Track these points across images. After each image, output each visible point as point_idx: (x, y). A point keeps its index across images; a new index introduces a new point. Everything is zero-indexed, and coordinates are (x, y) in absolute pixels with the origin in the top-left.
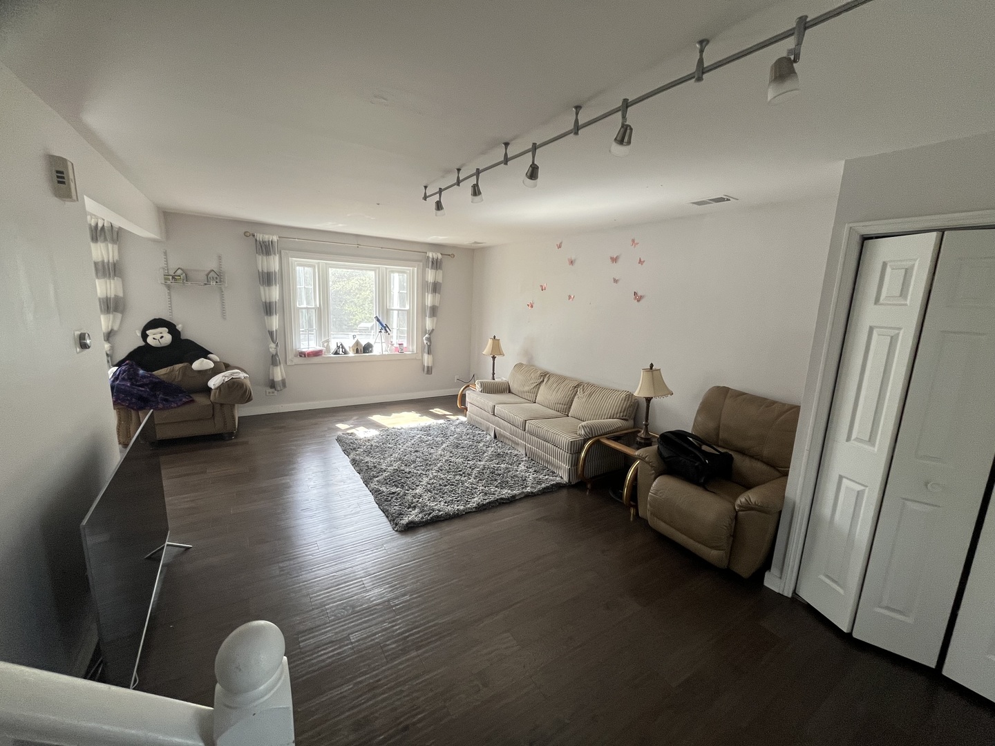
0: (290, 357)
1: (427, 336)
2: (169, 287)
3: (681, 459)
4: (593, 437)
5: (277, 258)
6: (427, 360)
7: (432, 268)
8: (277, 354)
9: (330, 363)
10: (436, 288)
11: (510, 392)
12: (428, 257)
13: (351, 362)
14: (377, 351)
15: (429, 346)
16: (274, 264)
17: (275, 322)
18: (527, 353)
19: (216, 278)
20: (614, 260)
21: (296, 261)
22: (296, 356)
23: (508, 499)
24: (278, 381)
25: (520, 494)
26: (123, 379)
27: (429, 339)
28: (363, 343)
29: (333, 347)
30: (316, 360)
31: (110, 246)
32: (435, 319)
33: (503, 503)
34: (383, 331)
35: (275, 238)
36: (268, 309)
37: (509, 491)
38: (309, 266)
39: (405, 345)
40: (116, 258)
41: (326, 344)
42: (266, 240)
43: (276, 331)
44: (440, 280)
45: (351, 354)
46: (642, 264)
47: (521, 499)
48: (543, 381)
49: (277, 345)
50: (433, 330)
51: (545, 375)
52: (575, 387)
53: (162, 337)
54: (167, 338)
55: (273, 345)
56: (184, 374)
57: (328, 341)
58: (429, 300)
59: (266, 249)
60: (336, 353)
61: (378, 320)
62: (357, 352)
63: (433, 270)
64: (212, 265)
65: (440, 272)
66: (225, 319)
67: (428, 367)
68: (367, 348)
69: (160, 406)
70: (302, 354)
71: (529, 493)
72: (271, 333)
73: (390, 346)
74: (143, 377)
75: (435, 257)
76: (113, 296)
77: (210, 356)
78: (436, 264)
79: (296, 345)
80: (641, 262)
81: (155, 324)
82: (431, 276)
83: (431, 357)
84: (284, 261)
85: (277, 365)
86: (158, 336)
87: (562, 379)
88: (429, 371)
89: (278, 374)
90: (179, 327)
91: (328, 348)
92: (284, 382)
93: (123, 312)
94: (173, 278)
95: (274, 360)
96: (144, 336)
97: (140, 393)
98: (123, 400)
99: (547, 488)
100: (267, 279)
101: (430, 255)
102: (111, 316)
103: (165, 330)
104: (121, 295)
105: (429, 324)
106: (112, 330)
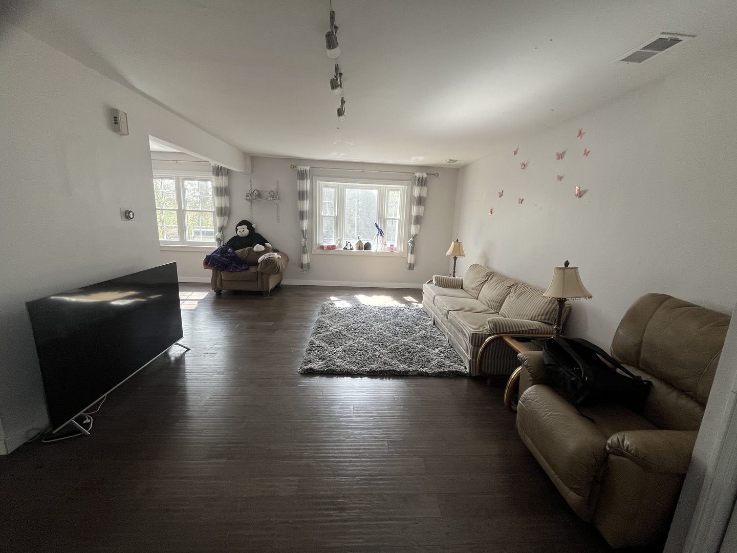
0: (315, 249)
1: (411, 239)
2: (251, 202)
3: (561, 369)
4: (497, 334)
5: (309, 181)
6: (410, 258)
7: (418, 185)
8: (305, 246)
9: (339, 255)
10: (420, 201)
11: (462, 288)
12: (416, 176)
13: (354, 256)
14: (374, 249)
15: (413, 248)
16: (306, 185)
17: (305, 224)
18: (486, 257)
19: (275, 195)
20: (560, 156)
21: (322, 184)
22: (318, 248)
23: (400, 372)
24: (305, 264)
25: (413, 371)
26: (218, 253)
27: (413, 242)
28: (364, 242)
29: (344, 245)
30: (331, 252)
31: (224, 177)
32: (419, 226)
33: (394, 375)
34: (379, 234)
35: (308, 168)
36: (302, 215)
37: (406, 367)
38: (332, 187)
39: (395, 246)
40: (227, 184)
41: (339, 242)
42: (302, 169)
43: (306, 230)
44: (424, 194)
45: (355, 250)
46: (587, 155)
47: (415, 375)
48: (488, 279)
49: (306, 240)
50: (416, 235)
51: (490, 275)
52: (510, 287)
53: (243, 231)
54: (246, 232)
55: (303, 240)
56: (249, 254)
57: (340, 240)
58: (415, 210)
59: (302, 175)
60: (345, 248)
61: (377, 226)
62: (359, 248)
63: (418, 187)
64: (273, 188)
65: (425, 188)
66: (279, 222)
67: (410, 264)
68: (367, 247)
69: (231, 270)
70: (322, 247)
71: (424, 373)
72: (303, 231)
73: (384, 246)
74: (229, 253)
75: (421, 175)
76: (224, 207)
77: (266, 244)
78: (422, 182)
79: (319, 241)
80: (586, 153)
81: (243, 223)
82: (417, 191)
83: (413, 256)
84: (314, 182)
85: (305, 253)
86: (241, 230)
87: (503, 278)
88: (411, 267)
89: (306, 259)
90: (254, 226)
91: (340, 245)
92: (308, 264)
93: (229, 216)
94: (251, 195)
95: (304, 250)
96: (237, 230)
97: (223, 261)
98: (214, 264)
99: (444, 373)
100: (302, 195)
101: (417, 175)
102: (223, 218)
103: (246, 226)
104: (228, 206)
105: (413, 230)
106: (223, 226)
